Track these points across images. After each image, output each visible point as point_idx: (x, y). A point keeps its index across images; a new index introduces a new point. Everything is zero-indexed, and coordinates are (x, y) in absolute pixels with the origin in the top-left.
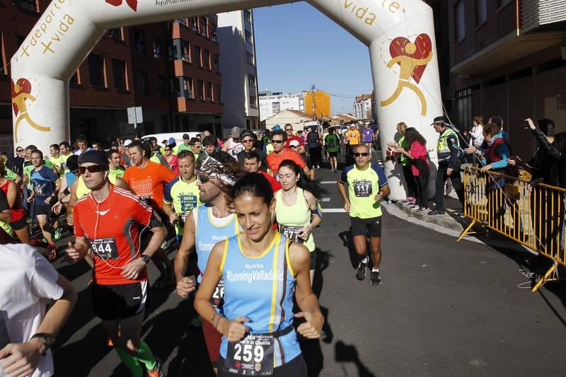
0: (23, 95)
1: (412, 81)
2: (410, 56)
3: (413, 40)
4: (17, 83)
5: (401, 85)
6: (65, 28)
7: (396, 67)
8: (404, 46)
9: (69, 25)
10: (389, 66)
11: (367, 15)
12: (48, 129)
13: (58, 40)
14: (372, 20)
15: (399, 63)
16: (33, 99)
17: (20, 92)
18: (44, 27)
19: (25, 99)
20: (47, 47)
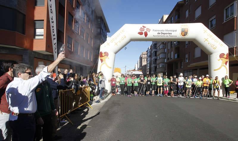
0: (106, 57)
1: (225, 65)
2: (225, 58)
3: (226, 54)
4: (104, 53)
5: (222, 66)
6: (123, 39)
7: (221, 61)
8: (224, 56)
9: (124, 38)
10: (219, 60)
11: (214, 47)
12: (111, 68)
13: (120, 42)
14: (216, 48)
15: (222, 60)
16: (108, 58)
17: (105, 56)
18: (116, 38)
19: (106, 58)
20: (116, 44)
